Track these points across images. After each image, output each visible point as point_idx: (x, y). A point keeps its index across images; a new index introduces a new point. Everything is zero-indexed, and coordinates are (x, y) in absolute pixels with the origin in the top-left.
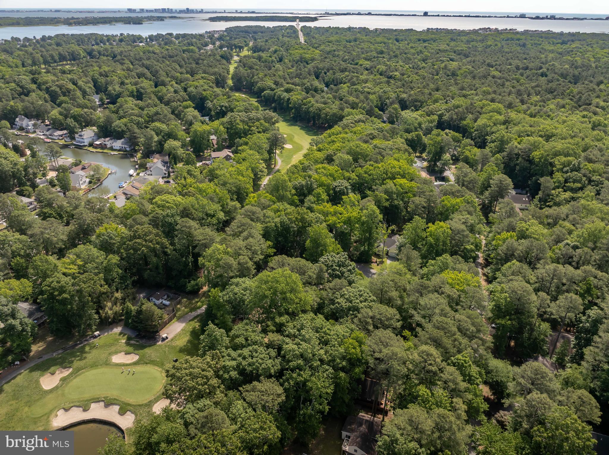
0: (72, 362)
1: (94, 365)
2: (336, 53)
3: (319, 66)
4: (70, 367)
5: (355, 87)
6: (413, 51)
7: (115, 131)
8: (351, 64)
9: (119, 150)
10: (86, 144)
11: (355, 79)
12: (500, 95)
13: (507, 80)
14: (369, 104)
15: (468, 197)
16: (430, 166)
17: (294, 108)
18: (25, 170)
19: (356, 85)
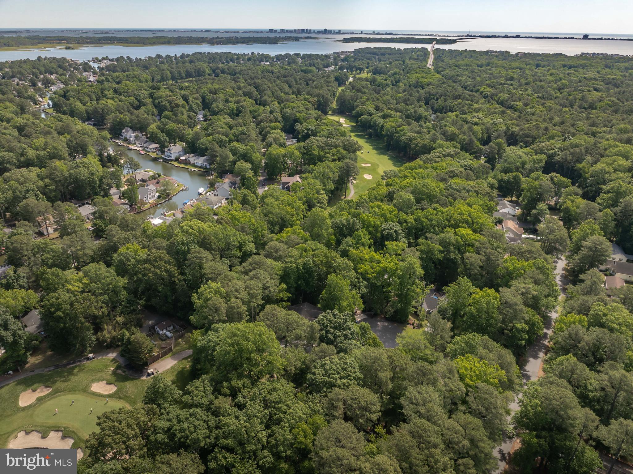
0: (56, 381)
1: (72, 391)
2: (459, 78)
3: (432, 92)
4: (51, 387)
5: (463, 116)
6: (551, 78)
7: (200, 148)
8: (472, 91)
9: (200, 167)
10: (173, 158)
11: (465, 108)
14: (470, 136)
15: (540, 261)
16: (523, 214)
17: (387, 135)
18: (101, 180)
19: (465, 114)
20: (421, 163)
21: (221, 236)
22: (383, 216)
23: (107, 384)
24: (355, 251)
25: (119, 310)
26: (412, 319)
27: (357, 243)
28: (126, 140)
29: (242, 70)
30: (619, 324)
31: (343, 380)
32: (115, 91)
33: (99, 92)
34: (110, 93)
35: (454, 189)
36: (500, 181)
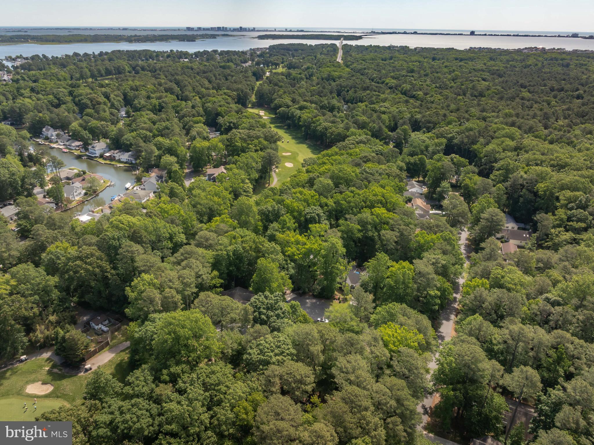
1: (6, 394)
2: (366, 71)
3: (343, 84)
5: (372, 106)
6: (446, 70)
7: (124, 144)
8: (378, 83)
9: (126, 163)
10: (97, 155)
11: (374, 99)
12: (523, 118)
13: (536, 102)
14: (379, 124)
15: (446, 233)
16: (429, 192)
17: (305, 126)
18: (23, 180)
19: (374, 103)
20: (337, 150)
21: (151, 228)
22: (306, 201)
23: (42, 384)
24: (281, 236)
25: (51, 310)
26: (337, 295)
27: (283, 228)
28: (47, 139)
29: (161, 67)
30: (515, 284)
31: (277, 357)
32: (32, 90)
33: (15, 91)
34: (27, 92)
35: (368, 173)
36: (407, 164)
